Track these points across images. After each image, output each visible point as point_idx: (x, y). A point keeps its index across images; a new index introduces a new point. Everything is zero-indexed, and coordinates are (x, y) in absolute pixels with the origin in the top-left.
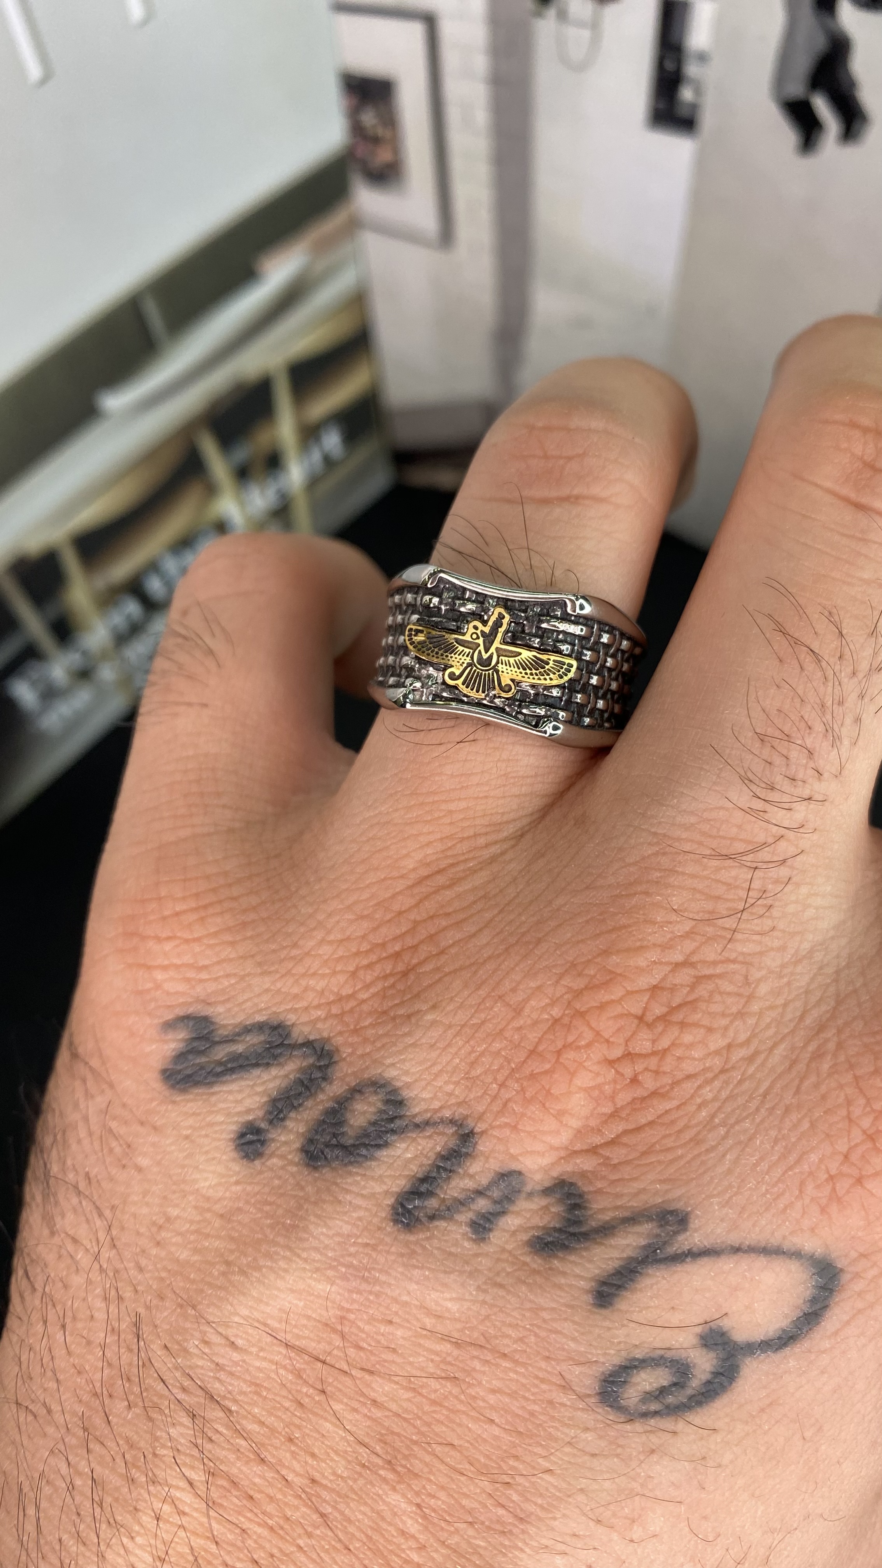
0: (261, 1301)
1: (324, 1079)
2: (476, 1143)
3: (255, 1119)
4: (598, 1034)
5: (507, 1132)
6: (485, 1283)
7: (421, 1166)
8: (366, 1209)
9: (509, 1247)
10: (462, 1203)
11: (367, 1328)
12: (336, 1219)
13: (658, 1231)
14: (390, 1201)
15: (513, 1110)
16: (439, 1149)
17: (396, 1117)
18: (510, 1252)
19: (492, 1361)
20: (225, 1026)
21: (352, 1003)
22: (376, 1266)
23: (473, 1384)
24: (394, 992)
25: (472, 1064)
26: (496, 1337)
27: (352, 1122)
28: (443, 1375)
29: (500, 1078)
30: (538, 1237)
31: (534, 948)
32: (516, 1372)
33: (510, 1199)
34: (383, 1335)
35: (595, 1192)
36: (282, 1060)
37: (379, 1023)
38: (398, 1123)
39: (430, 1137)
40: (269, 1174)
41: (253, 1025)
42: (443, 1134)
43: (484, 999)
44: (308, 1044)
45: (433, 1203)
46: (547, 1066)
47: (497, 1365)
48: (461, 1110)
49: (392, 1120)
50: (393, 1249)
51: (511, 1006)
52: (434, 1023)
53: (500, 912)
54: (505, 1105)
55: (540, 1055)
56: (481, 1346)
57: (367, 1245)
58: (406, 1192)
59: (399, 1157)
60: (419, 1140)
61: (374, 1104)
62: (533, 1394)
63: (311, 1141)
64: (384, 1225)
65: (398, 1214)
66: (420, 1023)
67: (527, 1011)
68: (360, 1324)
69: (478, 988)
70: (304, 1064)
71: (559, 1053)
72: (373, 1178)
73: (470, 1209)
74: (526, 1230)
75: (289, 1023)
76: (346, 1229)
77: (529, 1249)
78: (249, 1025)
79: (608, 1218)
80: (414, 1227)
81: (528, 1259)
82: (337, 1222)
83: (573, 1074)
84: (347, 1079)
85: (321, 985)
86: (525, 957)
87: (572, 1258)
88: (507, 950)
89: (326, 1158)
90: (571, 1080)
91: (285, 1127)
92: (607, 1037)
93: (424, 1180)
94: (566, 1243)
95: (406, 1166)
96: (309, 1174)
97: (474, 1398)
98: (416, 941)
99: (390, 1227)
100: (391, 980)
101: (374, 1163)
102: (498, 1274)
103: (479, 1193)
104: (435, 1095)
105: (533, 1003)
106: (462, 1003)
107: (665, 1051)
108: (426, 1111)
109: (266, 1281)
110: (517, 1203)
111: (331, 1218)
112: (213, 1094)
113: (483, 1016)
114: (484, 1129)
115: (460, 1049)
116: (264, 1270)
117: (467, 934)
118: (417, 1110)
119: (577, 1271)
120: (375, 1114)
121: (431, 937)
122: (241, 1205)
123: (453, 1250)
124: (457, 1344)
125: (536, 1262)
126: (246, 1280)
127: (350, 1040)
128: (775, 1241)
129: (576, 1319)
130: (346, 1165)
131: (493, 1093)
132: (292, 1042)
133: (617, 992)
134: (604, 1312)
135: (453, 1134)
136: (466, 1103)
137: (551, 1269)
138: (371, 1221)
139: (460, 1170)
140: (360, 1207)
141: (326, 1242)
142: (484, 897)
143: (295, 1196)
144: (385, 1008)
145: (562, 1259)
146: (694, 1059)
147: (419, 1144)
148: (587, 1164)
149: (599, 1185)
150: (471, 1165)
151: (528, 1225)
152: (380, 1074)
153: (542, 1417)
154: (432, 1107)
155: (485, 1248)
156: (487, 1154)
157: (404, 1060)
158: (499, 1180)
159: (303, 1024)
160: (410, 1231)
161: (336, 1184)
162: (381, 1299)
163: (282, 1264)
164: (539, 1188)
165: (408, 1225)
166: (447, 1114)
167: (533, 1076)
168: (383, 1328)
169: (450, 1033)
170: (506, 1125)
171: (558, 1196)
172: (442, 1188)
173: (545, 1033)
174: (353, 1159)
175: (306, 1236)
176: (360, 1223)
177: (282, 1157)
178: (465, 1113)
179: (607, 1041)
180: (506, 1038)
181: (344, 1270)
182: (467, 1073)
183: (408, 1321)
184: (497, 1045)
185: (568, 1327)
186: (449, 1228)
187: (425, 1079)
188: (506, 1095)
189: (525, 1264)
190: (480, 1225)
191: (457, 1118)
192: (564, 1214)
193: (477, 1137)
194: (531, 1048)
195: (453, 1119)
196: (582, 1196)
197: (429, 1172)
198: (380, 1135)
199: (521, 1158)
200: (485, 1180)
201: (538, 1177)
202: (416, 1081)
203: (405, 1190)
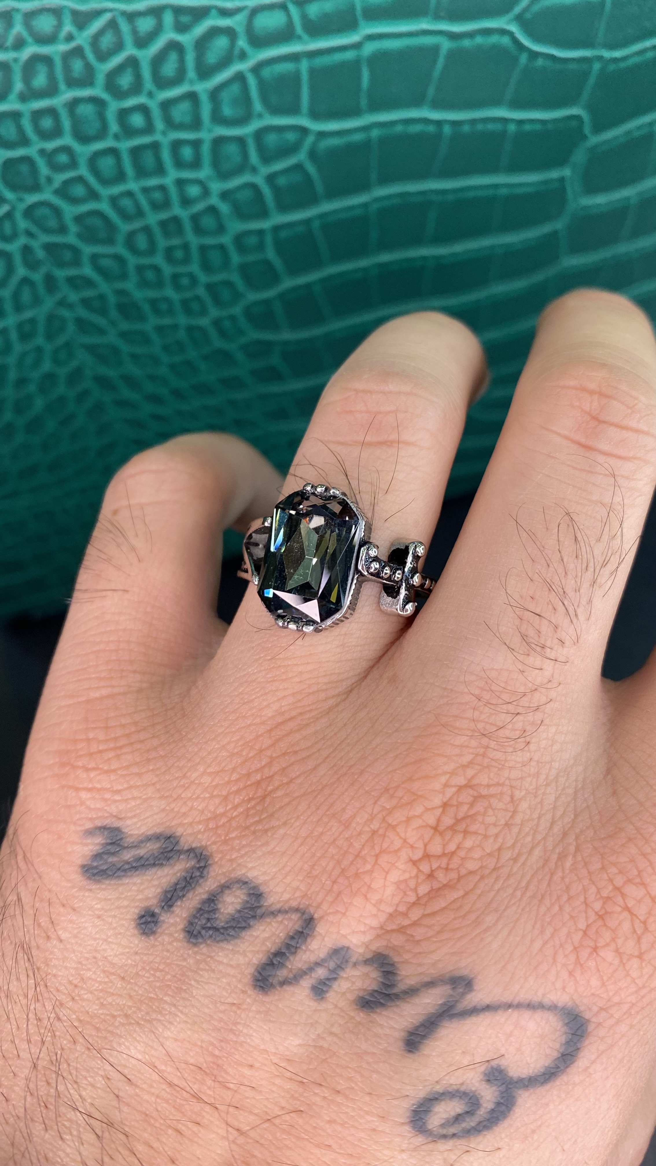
1: (202, 877)
2: (316, 926)
3: (151, 905)
4: (405, 841)
5: (337, 917)
6: (323, 1033)
7: (274, 943)
8: (233, 976)
9: (341, 1005)
10: (305, 972)
11: (233, 1070)
12: (210, 983)
13: (451, 992)
14: (251, 970)
15: (343, 900)
16: (287, 931)
17: (257, 907)
18: (341, 1009)
19: (329, 1097)
20: (131, 836)
21: (224, 820)
22: (240, 1021)
23: (314, 1116)
24: (254, 811)
25: (313, 866)
26: (330, 1075)
27: (222, 911)
28: (292, 1109)
29: (333, 876)
30: (361, 998)
31: (358, 777)
32: (347, 1106)
33: (341, 968)
34: (245, 1077)
35: (403, 962)
36: (172, 862)
37: (244, 835)
38: (258, 910)
39: (281, 922)
40: (160, 948)
41: (152, 835)
42: (290, 919)
44: (192, 850)
45: (283, 973)
46: (368, 867)
47: (332, 1100)
48: (304, 901)
49: (253, 908)
50: (254, 1008)
51: (342, 821)
52: (285, 835)
53: (334, 750)
54: (337, 896)
55: (363, 858)
56: (319, 1083)
57: (235, 1004)
58: (263, 964)
59: (257, 937)
60: (273, 923)
61: (239, 897)
62: (361, 1124)
63: (191, 924)
64: (247, 989)
65: (257, 980)
66: (275, 836)
67: (354, 825)
68: (228, 1067)
69: (318, 809)
70: (188, 865)
71: (377, 856)
72: (238, 952)
73: (311, 977)
74: (352, 991)
75: (178, 834)
76: (218, 992)
77: (356, 1007)
78: (147, 837)
79: (413, 983)
80: (269, 990)
81: (354, 1014)
82: (211, 986)
83: (387, 873)
84: (219, 878)
85: (202, 805)
86: (352, 784)
87: (387, 1013)
88: (338, 779)
89: (202, 937)
90: (385, 878)
91: (173, 913)
92: (411, 843)
93: (277, 954)
94: (382, 1001)
95: (263, 943)
96: (190, 949)
98: (272, 773)
99: (251, 990)
100: (253, 803)
101: (239, 941)
102: (332, 1025)
103: (318, 964)
104: (285, 889)
105: (357, 819)
106: (306, 820)
107: (453, 853)
108: (279, 902)
109: (156, 1031)
110: (348, 970)
111: (207, 983)
112: (121, 885)
113: (321, 829)
114: (321, 915)
115: (303, 855)
116: (154, 1022)
117: (310, 767)
118: (271, 902)
119: (391, 1023)
120: (240, 903)
121: (283, 769)
122: (138, 971)
123: (298, 1007)
124: (302, 1082)
125: (360, 1016)
127: (221, 848)
128: (536, 998)
129: (392, 1061)
130: (218, 942)
131: (329, 888)
132: (180, 848)
133: (418, 809)
134: (411, 1055)
135: (298, 920)
136: (308, 895)
137: (371, 1022)
138: (237, 986)
139: (303, 947)
140: (228, 975)
142: (322, 739)
143: (178, 966)
144: (248, 824)
145: (380, 1014)
146: (475, 859)
147: (273, 927)
148: (397, 940)
149: (406, 956)
150: (312, 941)
151: (355, 988)
152: (244, 874)
153: (367, 1142)
154: (282, 899)
155: (323, 1005)
156: (323, 935)
157: (263, 864)
158: (333, 954)
159: (189, 835)
160: (266, 994)
161: (211, 957)
162: (244, 1047)
164: (361, 958)
165: (265, 989)
166: (294, 904)
167: (357, 875)
168: (246, 1072)
169: (296, 844)
170: (337, 912)
171: (375, 965)
172: (290, 960)
173: (367, 841)
174: (223, 938)
175: (187, 996)
176: (228, 987)
177: (171, 935)
178: (307, 903)
179: (412, 847)
180: (338, 846)
181: (215, 1023)
182: (309, 873)
183: (266, 1065)
185: (385, 1068)
186: (295, 992)
187: (278, 878)
188: (337, 889)
189: (352, 1017)
190: (319, 988)
191: (301, 906)
192: (381, 980)
193: (316, 922)
194: (356, 854)
195: (298, 907)
196: (393, 965)
197: (280, 949)
198: (245, 919)
199: (348, 937)
200: (322, 956)
201: (361, 950)
202: (271, 879)
203: (262, 962)
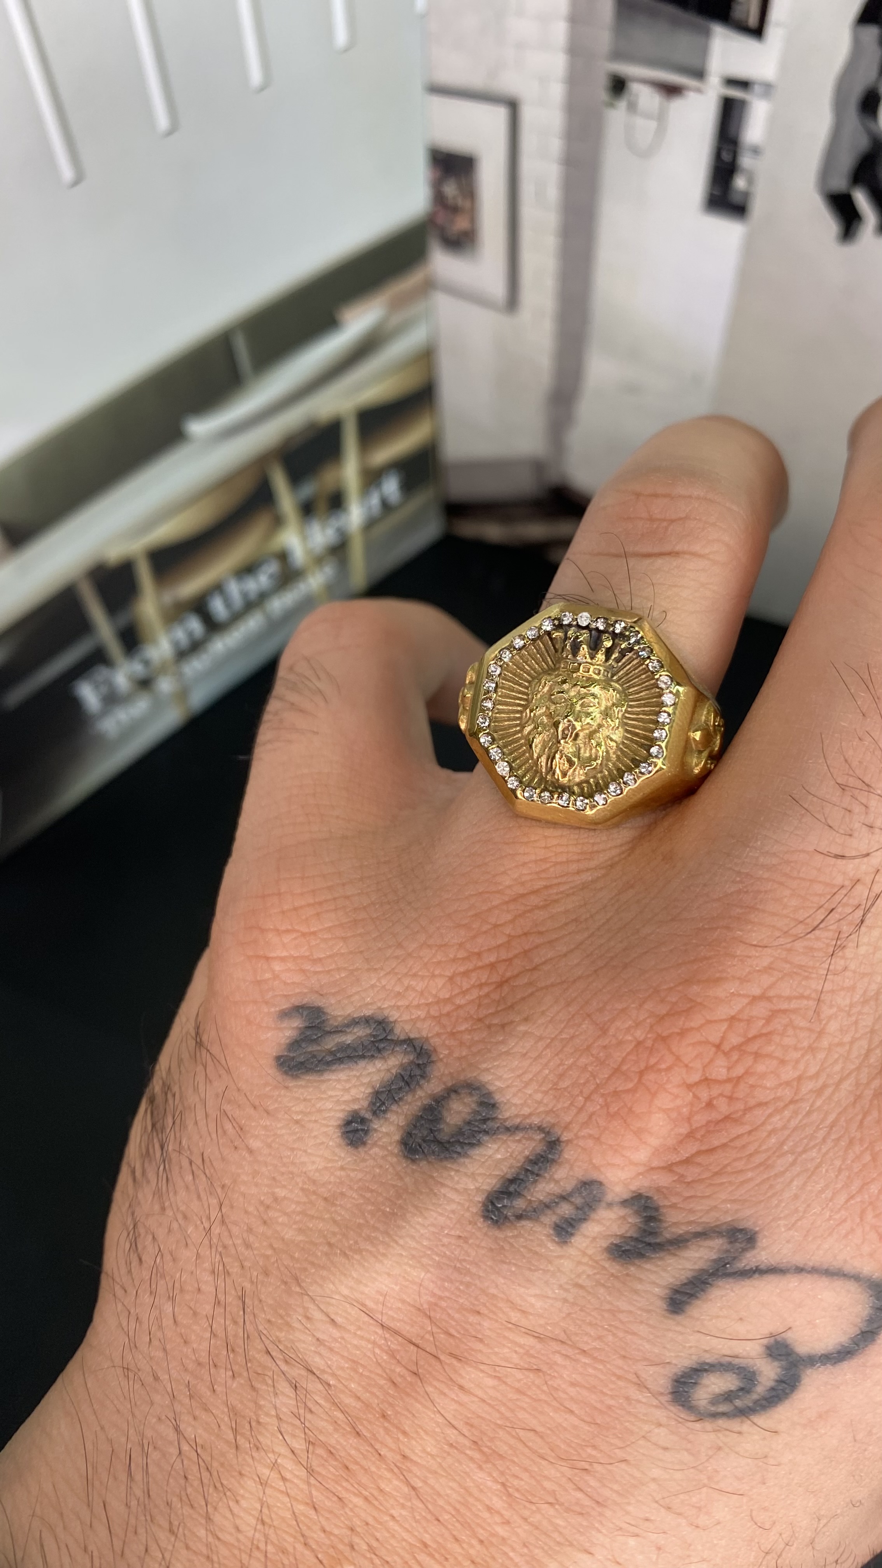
0: (361, 1282)
1: (423, 1076)
2: (561, 1151)
3: (360, 1109)
4: (678, 1058)
5: (590, 1143)
6: (567, 1283)
7: (510, 1168)
9: (590, 1252)
10: (547, 1206)
11: (457, 1316)
12: (431, 1210)
13: (728, 1247)
14: (481, 1198)
15: (597, 1123)
16: (527, 1153)
17: (489, 1119)
18: (590, 1256)
19: (573, 1357)
20: (334, 1018)
21: (449, 1007)
22: (467, 1258)
23: (554, 1376)
24: (490, 1000)
25: (561, 1076)
26: (576, 1334)
27: (448, 1120)
28: (526, 1366)
29: (586, 1091)
30: (616, 1245)
32: (595, 1369)
33: (591, 1207)
34: (471, 1325)
35: (674, 1206)
36: (385, 1054)
37: (475, 1030)
38: (490, 1124)
39: (519, 1141)
40: (371, 1162)
41: (360, 1018)
42: (531, 1139)
43: (573, 1016)
44: (409, 1041)
45: (520, 1204)
46: (630, 1085)
47: (576, 1361)
48: (548, 1119)
49: (485, 1121)
50: (483, 1244)
51: (597, 1024)
52: (526, 1033)
54: (590, 1117)
55: (624, 1074)
56: (562, 1342)
57: (460, 1237)
58: (496, 1191)
59: (490, 1157)
60: (509, 1143)
61: (469, 1105)
62: (611, 1390)
63: (410, 1134)
64: (475, 1220)
65: (488, 1211)
66: (514, 1033)
67: (612, 1031)
68: (450, 1312)
69: (569, 1005)
70: (405, 1060)
71: (641, 1073)
72: (466, 1174)
73: (554, 1213)
74: (606, 1237)
75: (393, 1019)
76: (441, 1220)
77: (608, 1256)
78: (357, 1018)
79: (681, 1231)
80: (503, 1224)
81: (607, 1265)
82: (432, 1213)
83: (654, 1095)
84: (444, 1079)
85: (421, 986)
86: (613, 980)
87: (648, 1266)
88: (595, 971)
89: (423, 1152)
90: (652, 1101)
91: (386, 1119)
92: (686, 1062)
93: (512, 1181)
94: (643, 1252)
95: (496, 1165)
96: (407, 1166)
97: (556, 1389)
98: (510, 955)
99: (480, 1222)
100: (487, 989)
101: (467, 1161)
102: (579, 1276)
103: (564, 1198)
104: (525, 1102)
105: (618, 1023)
106: (552, 1018)
107: (740, 1078)
108: (517, 1116)
109: (366, 1264)
110: (598, 1211)
111: (427, 1209)
112: (322, 1082)
113: (572, 1031)
114: (570, 1138)
115: (549, 1061)
116: (364, 1253)
118: (507, 1115)
119: (653, 1278)
120: (469, 1114)
121: (526, 953)
122: (344, 1190)
123: (538, 1249)
124: (539, 1338)
125: (614, 1268)
126: (347, 1262)
127: (447, 1042)
128: (836, 1263)
129: (651, 1322)
130: (441, 1160)
131: (580, 1106)
132: (396, 1038)
133: (697, 1020)
134: (677, 1318)
135: (541, 1141)
136: (554, 1112)
137: (628, 1275)
138: (463, 1215)
139: (546, 1175)
140: (453, 1201)
141: (422, 1231)
143: (394, 1186)
144: (480, 1016)
145: (639, 1267)
146: (766, 1088)
147: (509, 1147)
148: (664, 1180)
149: (674, 1200)
150: (556, 1171)
151: (607, 1233)
152: (475, 1077)
153: (618, 1411)
154: (522, 1113)
155: (568, 1250)
156: (571, 1162)
157: (498, 1066)
158: (581, 1187)
159: (406, 1022)
160: (499, 1228)
161: (432, 1177)
162: (471, 1290)
163: (381, 1249)
164: (618, 1198)
165: (497, 1221)
166: (536, 1121)
167: (616, 1093)
168: (472, 1319)
169: (541, 1045)
170: (590, 1136)
171: (635, 1208)
172: (529, 1190)
173: (630, 1053)
174: (447, 1155)
175: (404, 1224)
176: (452, 1216)
177: (383, 1147)
178: (553, 1121)
179: (687, 1066)
180: (592, 1055)
181: (437, 1259)
182: (556, 1084)
183: (494, 1313)
184: (583, 1061)
185: (643, 1329)
186: (534, 1229)
187: (517, 1086)
188: (591, 1108)
189: (604, 1268)
190: (562, 1228)
191: (545, 1126)
192: (641, 1225)
193: (563, 1145)
194: (616, 1067)
195: (541, 1126)
196: (657, 1209)
197: (518, 1174)
198: (473, 1134)
199: (602, 1169)
200: (569, 1186)
201: (618, 1189)
202: (508, 1087)
203: (495, 1189)
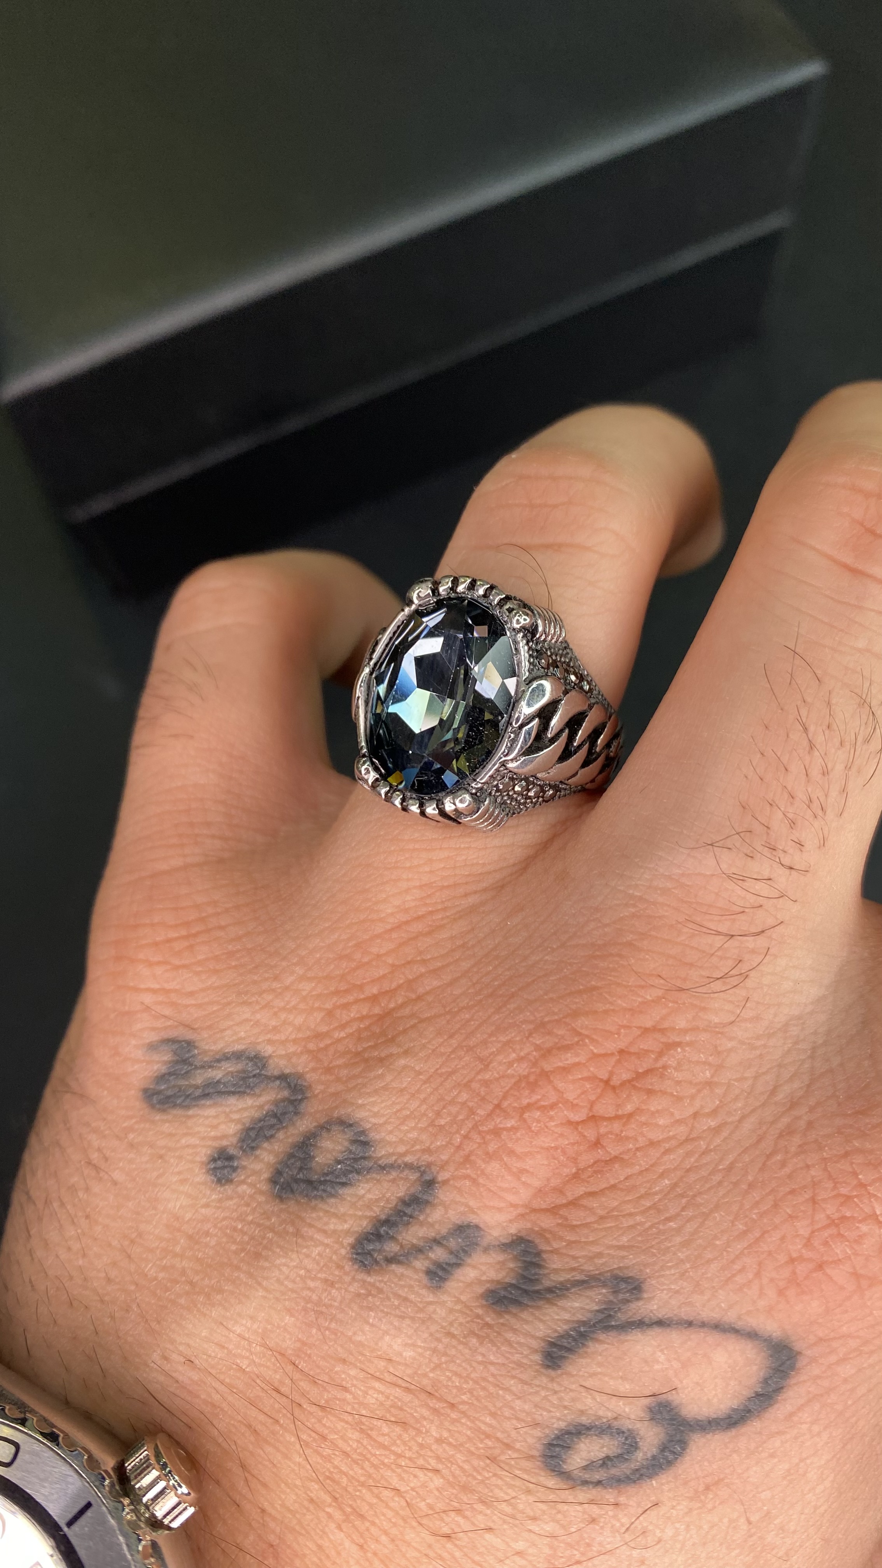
1: (296, 1113)
2: (437, 1192)
3: (228, 1145)
4: (562, 1095)
5: (467, 1184)
6: (438, 1332)
7: (382, 1209)
9: (463, 1298)
10: (420, 1250)
13: (611, 1298)
14: (351, 1240)
15: (475, 1163)
16: (401, 1193)
17: (362, 1158)
18: (463, 1302)
19: (441, 1411)
20: (205, 1052)
21: (328, 1041)
22: (334, 1303)
23: (421, 1432)
24: (369, 1034)
25: (438, 1114)
26: (446, 1386)
27: (318, 1159)
28: (393, 1419)
29: (464, 1129)
30: (492, 1292)
31: (507, 1002)
32: (463, 1424)
33: (466, 1251)
34: (336, 1373)
35: (552, 1252)
36: (257, 1091)
37: (353, 1064)
38: (363, 1163)
39: (393, 1181)
40: (237, 1200)
41: (233, 1053)
42: (406, 1179)
43: (455, 1049)
44: (283, 1077)
45: (391, 1248)
46: (511, 1123)
47: (444, 1415)
48: (425, 1157)
49: (358, 1160)
50: (350, 1288)
51: (480, 1058)
52: (405, 1067)
54: (467, 1156)
55: (504, 1111)
56: (431, 1394)
57: (326, 1281)
58: (366, 1233)
59: (362, 1197)
60: (383, 1182)
61: (341, 1143)
63: (279, 1173)
64: (344, 1263)
65: (358, 1254)
66: (392, 1067)
67: (494, 1064)
68: (315, 1359)
69: (452, 1036)
70: (279, 1096)
71: (523, 1111)
72: (335, 1215)
73: (427, 1257)
74: (480, 1282)
75: (267, 1055)
76: (308, 1262)
77: (484, 1303)
78: (228, 1053)
79: (562, 1279)
80: (373, 1268)
81: (481, 1312)
82: (298, 1254)
83: (535, 1133)
84: (317, 1116)
85: (299, 1020)
86: (497, 1010)
87: (525, 1315)
88: (481, 1001)
89: (293, 1191)
90: (533, 1140)
91: (257, 1157)
92: (571, 1099)
93: (385, 1222)
94: (519, 1298)
95: (369, 1206)
96: (276, 1205)
97: (422, 1446)
98: (394, 986)
99: (349, 1266)
101: (337, 1201)
102: (451, 1324)
103: (437, 1242)
104: (401, 1139)
105: (502, 1057)
106: (434, 1050)
107: (630, 1116)
108: (391, 1154)
109: (227, 1306)
110: (474, 1255)
112: (189, 1117)
113: (454, 1064)
114: (446, 1178)
115: (428, 1097)
118: (381, 1153)
119: (529, 1329)
120: (341, 1152)
121: (410, 982)
122: (209, 1228)
123: (408, 1295)
124: (406, 1391)
125: (489, 1316)
126: (208, 1302)
127: (323, 1078)
128: (729, 1318)
129: (525, 1377)
130: (310, 1199)
131: (457, 1144)
132: (269, 1074)
133: (584, 1055)
134: (552, 1373)
135: (415, 1181)
136: (430, 1150)
137: (503, 1324)
138: (331, 1258)
139: (420, 1217)
140: (321, 1243)
141: (286, 1273)
142: (463, 946)
143: (260, 1225)
144: (360, 1049)
145: (515, 1315)
146: (659, 1126)
147: (383, 1186)
148: (545, 1223)
149: (556, 1245)
150: (431, 1213)
151: (484, 1278)
152: (349, 1114)
154: (397, 1151)
155: (440, 1297)
156: (447, 1204)
157: (374, 1104)
158: (457, 1232)
159: (281, 1057)
160: (368, 1273)
161: (300, 1217)
162: (337, 1336)
163: (245, 1291)
164: (495, 1242)
166: (411, 1159)
167: (496, 1132)
168: (337, 1367)
169: (420, 1081)
170: (467, 1177)
171: (515, 1252)
172: (401, 1233)
173: (511, 1088)
174: (317, 1195)
175: (268, 1265)
176: (321, 1259)
177: (252, 1185)
178: (429, 1160)
179: (572, 1104)
180: (473, 1090)
181: (302, 1303)
182: (433, 1121)
183: (359, 1363)
184: (463, 1096)
185: (515, 1385)
186: (405, 1274)
187: (392, 1123)
188: (469, 1147)
189: (478, 1316)
190: (436, 1274)
191: (421, 1165)
192: (520, 1271)
193: (439, 1185)
194: (496, 1102)
195: (417, 1165)
196: (538, 1254)
197: (390, 1216)
198: (345, 1173)
199: (480, 1213)
200: (443, 1230)
201: (495, 1233)
202: (385, 1123)
203: (365, 1231)
